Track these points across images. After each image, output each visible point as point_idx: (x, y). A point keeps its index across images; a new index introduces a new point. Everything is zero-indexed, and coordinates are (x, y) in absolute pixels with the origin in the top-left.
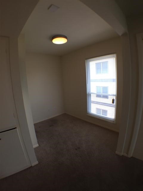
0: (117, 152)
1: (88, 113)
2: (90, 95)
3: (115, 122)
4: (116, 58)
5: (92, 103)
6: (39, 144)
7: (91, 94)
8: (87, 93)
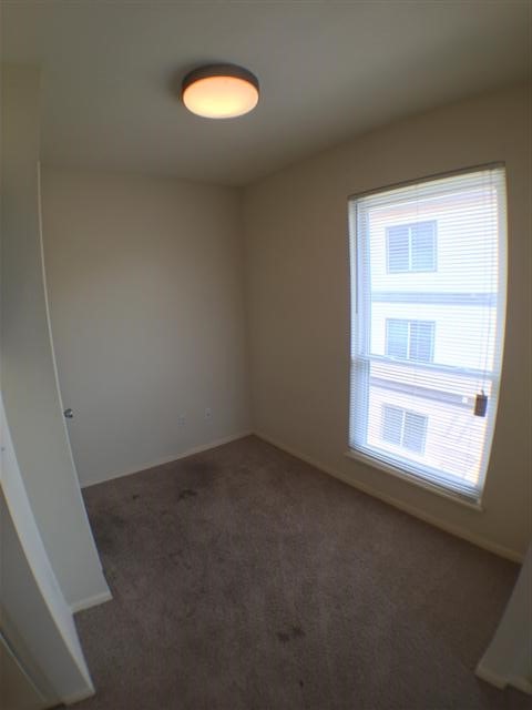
0: (483, 670)
1: (351, 444)
2: (365, 365)
3: (479, 502)
4: (504, 188)
5: (373, 385)
6: (113, 590)
7: (372, 363)
8: (353, 355)
